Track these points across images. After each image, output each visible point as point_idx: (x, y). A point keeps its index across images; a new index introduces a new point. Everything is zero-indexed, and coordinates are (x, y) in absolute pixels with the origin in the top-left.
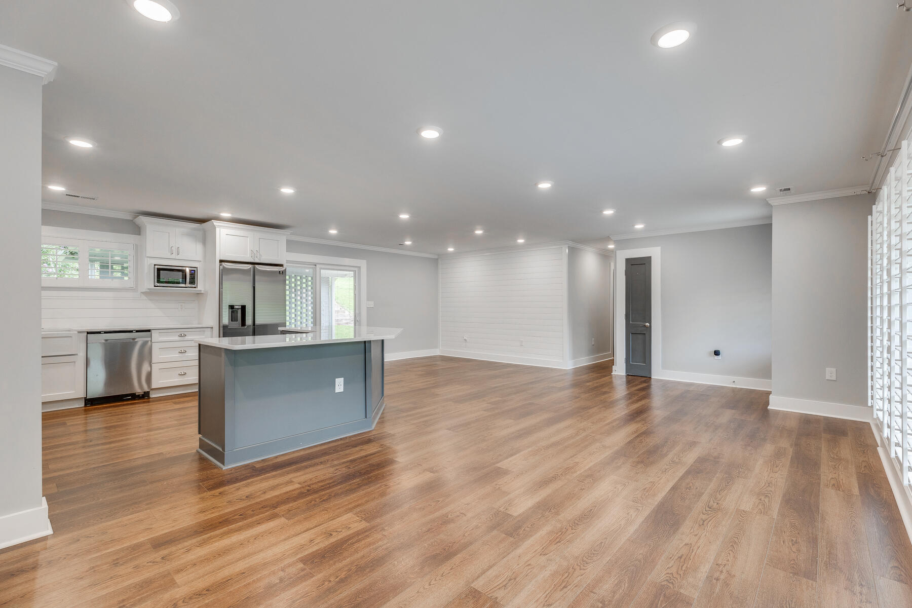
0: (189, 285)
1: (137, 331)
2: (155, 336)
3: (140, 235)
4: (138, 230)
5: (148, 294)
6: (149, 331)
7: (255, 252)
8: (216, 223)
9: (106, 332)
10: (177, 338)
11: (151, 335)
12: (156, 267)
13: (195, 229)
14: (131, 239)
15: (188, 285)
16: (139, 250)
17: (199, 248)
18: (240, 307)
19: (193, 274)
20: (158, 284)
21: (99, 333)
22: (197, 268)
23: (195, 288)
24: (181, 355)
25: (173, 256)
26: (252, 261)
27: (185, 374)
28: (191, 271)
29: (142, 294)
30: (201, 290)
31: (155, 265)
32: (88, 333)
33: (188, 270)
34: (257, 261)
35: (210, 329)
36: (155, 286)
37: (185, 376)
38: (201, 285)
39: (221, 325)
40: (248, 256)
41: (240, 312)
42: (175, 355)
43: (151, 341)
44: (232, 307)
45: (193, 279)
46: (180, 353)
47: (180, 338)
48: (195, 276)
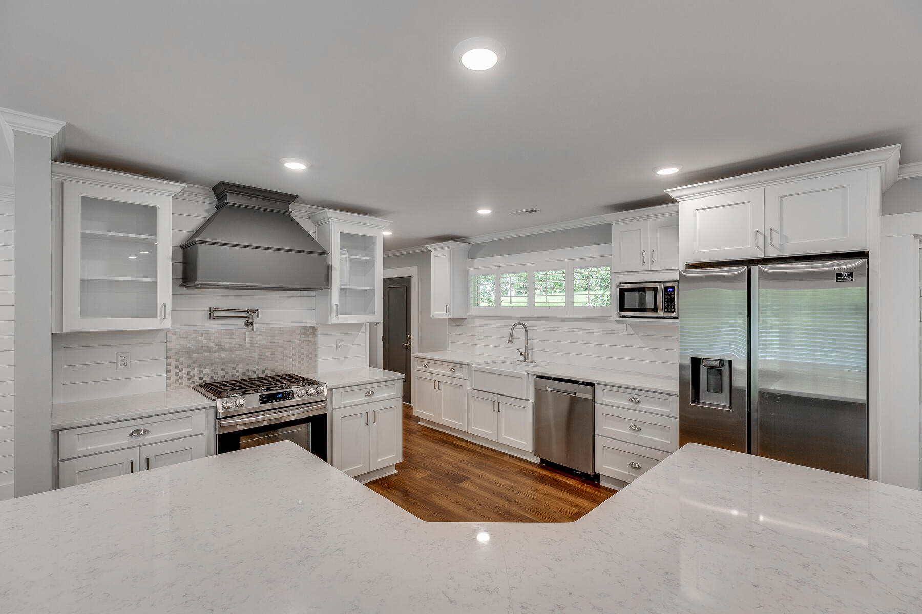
0: (661, 315)
1: (583, 383)
2: (600, 394)
6: (592, 385)
9: (555, 379)
11: (594, 391)
12: (620, 286)
19: (671, 294)
20: (623, 313)
21: (548, 378)
22: (677, 282)
23: (675, 317)
24: (632, 433)
25: (646, 267)
26: (759, 255)
27: (639, 467)
28: (667, 288)
31: (618, 284)
32: (539, 377)
34: (773, 254)
36: (619, 316)
37: (637, 471)
40: (749, 246)
41: (726, 372)
42: (624, 431)
43: (594, 400)
44: (696, 362)
45: (671, 302)
46: (631, 428)
47: (631, 404)
48: (674, 298)
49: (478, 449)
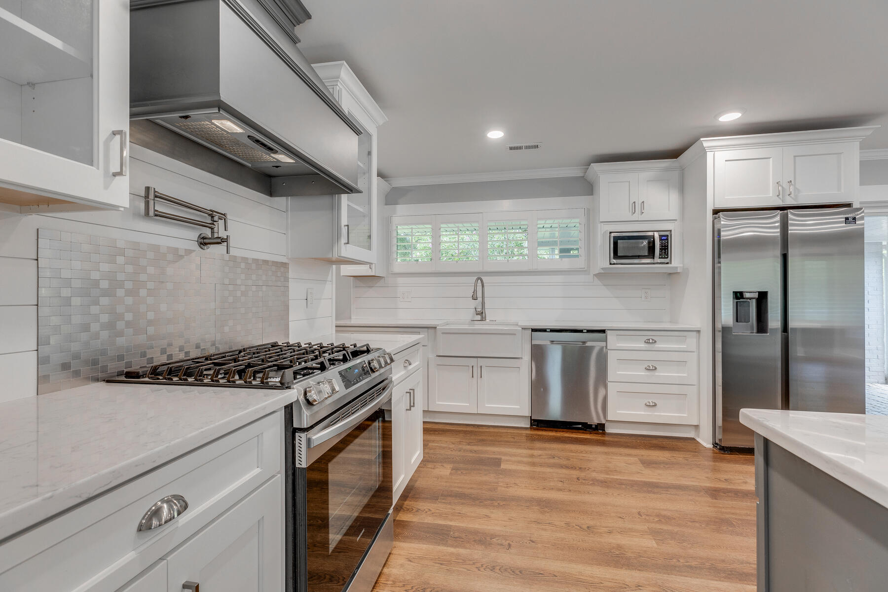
0: (659, 261)
1: (589, 331)
2: (612, 340)
3: (592, 195)
4: (588, 187)
5: (602, 276)
6: (603, 331)
7: (786, 185)
8: (707, 142)
9: (552, 331)
10: (642, 345)
11: (607, 337)
12: (613, 235)
13: (667, 169)
14: (581, 201)
15: (657, 260)
16: (590, 216)
17: (674, 197)
18: (756, 295)
19: (666, 240)
20: (615, 261)
21: (544, 330)
22: (671, 231)
23: (667, 263)
24: (648, 373)
25: (636, 217)
26: (780, 203)
27: (655, 405)
28: (661, 236)
29: (595, 277)
30: (677, 268)
31: (610, 233)
32: (534, 330)
33: (657, 235)
34: (789, 202)
35: (695, 333)
36: (610, 264)
37: (654, 408)
38: (677, 260)
39: (719, 326)
40: (771, 195)
41: (753, 305)
42: (640, 373)
43: (606, 347)
44: (738, 295)
45: (665, 249)
46: (647, 369)
47: (647, 345)
48: (668, 245)
49: (448, 427)
